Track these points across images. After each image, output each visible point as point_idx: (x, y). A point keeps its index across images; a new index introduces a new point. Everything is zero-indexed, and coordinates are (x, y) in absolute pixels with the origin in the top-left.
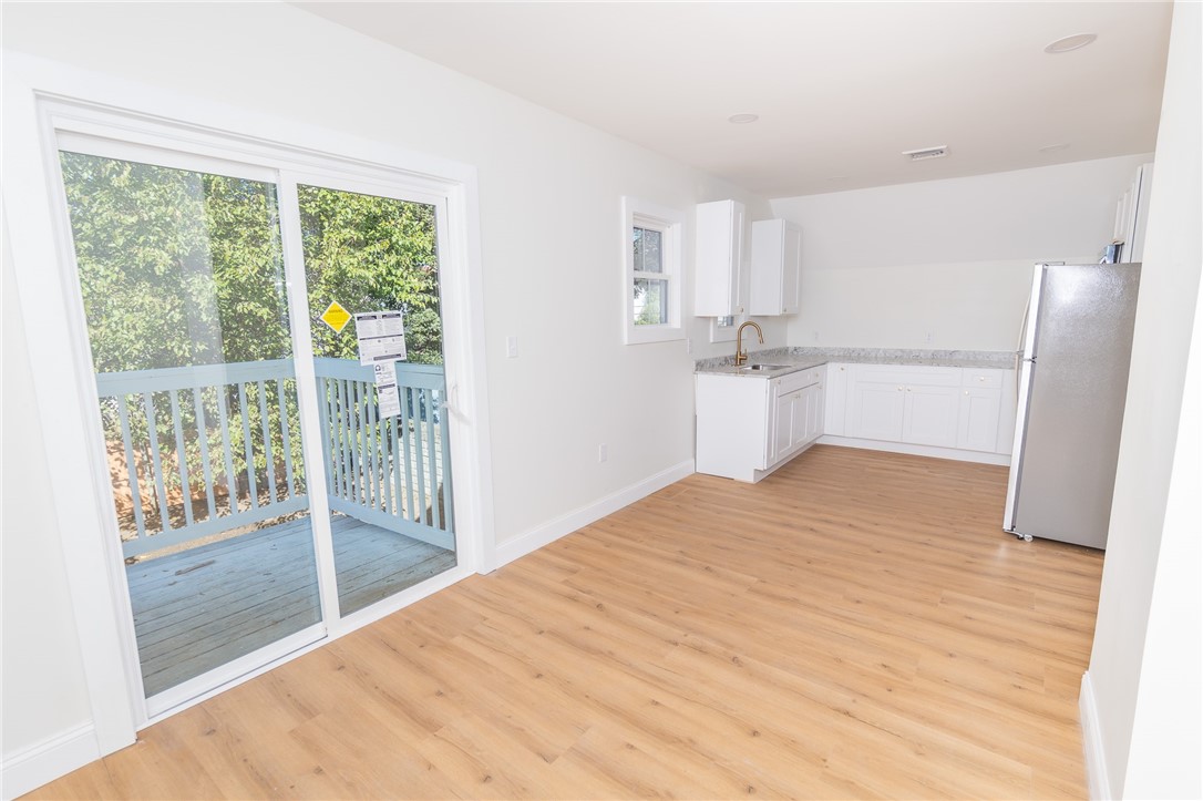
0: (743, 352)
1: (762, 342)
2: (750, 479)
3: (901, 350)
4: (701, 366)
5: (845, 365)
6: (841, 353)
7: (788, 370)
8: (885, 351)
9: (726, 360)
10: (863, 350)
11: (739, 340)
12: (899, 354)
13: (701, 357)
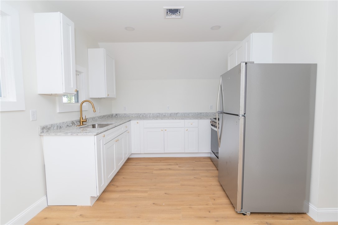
0: (84, 118)
1: (95, 111)
2: (88, 203)
3: (159, 113)
4: (46, 129)
5: (138, 121)
6: (136, 116)
7: (110, 126)
8: (153, 114)
9: (73, 123)
10: (145, 114)
11: (81, 111)
12: (158, 115)
13: (44, 124)
